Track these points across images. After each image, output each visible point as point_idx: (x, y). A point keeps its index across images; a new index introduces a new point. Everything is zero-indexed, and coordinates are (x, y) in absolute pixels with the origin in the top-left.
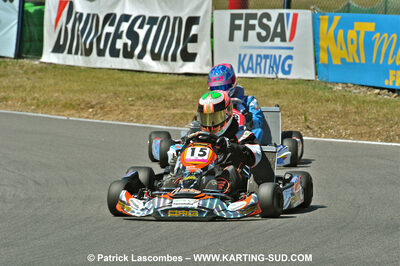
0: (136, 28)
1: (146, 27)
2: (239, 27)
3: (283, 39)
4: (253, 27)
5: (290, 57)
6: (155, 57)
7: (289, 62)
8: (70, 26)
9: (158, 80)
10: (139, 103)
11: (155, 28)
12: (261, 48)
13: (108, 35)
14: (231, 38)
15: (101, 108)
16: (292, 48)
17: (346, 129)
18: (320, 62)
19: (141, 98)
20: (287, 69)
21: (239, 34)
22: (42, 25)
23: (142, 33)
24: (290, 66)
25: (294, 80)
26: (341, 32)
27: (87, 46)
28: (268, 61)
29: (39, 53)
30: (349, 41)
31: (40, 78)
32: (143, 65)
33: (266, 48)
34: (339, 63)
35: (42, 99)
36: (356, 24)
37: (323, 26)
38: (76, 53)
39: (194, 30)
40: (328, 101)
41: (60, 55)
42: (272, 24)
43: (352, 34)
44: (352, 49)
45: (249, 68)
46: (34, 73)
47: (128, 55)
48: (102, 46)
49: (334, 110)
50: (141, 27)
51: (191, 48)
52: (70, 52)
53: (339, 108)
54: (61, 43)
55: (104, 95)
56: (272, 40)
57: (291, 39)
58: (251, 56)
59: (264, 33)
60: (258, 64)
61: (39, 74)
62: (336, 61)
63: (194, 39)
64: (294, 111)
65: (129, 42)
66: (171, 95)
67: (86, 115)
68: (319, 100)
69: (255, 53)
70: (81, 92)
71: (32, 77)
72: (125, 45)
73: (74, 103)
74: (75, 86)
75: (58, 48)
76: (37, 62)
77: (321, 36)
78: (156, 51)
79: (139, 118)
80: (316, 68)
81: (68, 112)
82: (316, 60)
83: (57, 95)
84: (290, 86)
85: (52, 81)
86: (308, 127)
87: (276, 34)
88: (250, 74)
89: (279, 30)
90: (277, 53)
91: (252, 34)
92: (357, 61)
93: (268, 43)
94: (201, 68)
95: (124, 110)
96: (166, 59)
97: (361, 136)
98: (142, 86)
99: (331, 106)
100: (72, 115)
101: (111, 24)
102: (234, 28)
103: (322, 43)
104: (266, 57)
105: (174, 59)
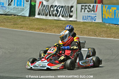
0: (58, 9)
1: (61, 8)
2: (83, 9)
3: (94, 12)
4: (86, 9)
5: (96, 16)
6: (63, 16)
7: (95, 18)
8: (42, 8)
9: (62, 22)
10: (55, 28)
11: (63, 9)
12: (88, 14)
13: (52, 11)
14: (81, 12)
15: (46, 30)
16: (96, 14)
17: (105, 35)
18: (103, 18)
19: (56, 27)
20: (95, 19)
21: (83, 10)
22: (35, 8)
23: (59, 10)
24: (96, 19)
25: (96, 22)
26: (108, 10)
27: (47, 14)
28: (90, 17)
29: (34, 15)
30: (110, 12)
31: (33, 22)
32: (59, 18)
33: (89, 14)
34: (107, 18)
35: (31, 27)
36: (112, 8)
37: (104, 8)
38: (43, 15)
39: (72, 9)
40: (103, 28)
41: (39, 16)
42: (91, 8)
43: (111, 10)
44: (111, 14)
45: (85, 19)
46: (32, 20)
47: (56, 16)
48: (51, 14)
49: (104, 30)
50: (59, 8)
51: (71, 14)
52: (42, 15)
53: (105, 29)
54: (40, 12)
55: (47, 26)
56: (91, 12)
57: (96, 12)
58: (86, 16)
59: (89, 10)
60: (87, 18)
61: (33, 21)
62: (106, 18)
63: (72, 12)
64: (94, 30)
65: (56, 12)
66: (64, 26)
67: (41, 31)
68: (101, 27)
69: (87, 15)
70: (41, 25)
71: (31, 21)
72: (55, 13)
73: (39, 28)
74: (41, 24)
75: (39, 14)
76: (34, 18)
77: (103, 11)
78: (63, 15)
79: (54, 32)
80: (102, 19)
81: (37, 31)
82: (102, 17)
83: (35, 26)
84: (95, 24)
85: (36, 22)
86: (96, 35)
87: (92, 10)
88: (85, 21)
89: (93, 9)
90: (92, 15)
91: (86, 10)
92: (112, 17)
93: (90, 13)
94: (74, 19)
95: (51, 30)
96: (65, 17)
97: (108, 37)
98: (58, 24)
99: (104, 29)
100: (38, 31)
101: (52, 8)
102: (82, 9)
103: (104, 13)
104: (89, 16)
105: (67, 17)
